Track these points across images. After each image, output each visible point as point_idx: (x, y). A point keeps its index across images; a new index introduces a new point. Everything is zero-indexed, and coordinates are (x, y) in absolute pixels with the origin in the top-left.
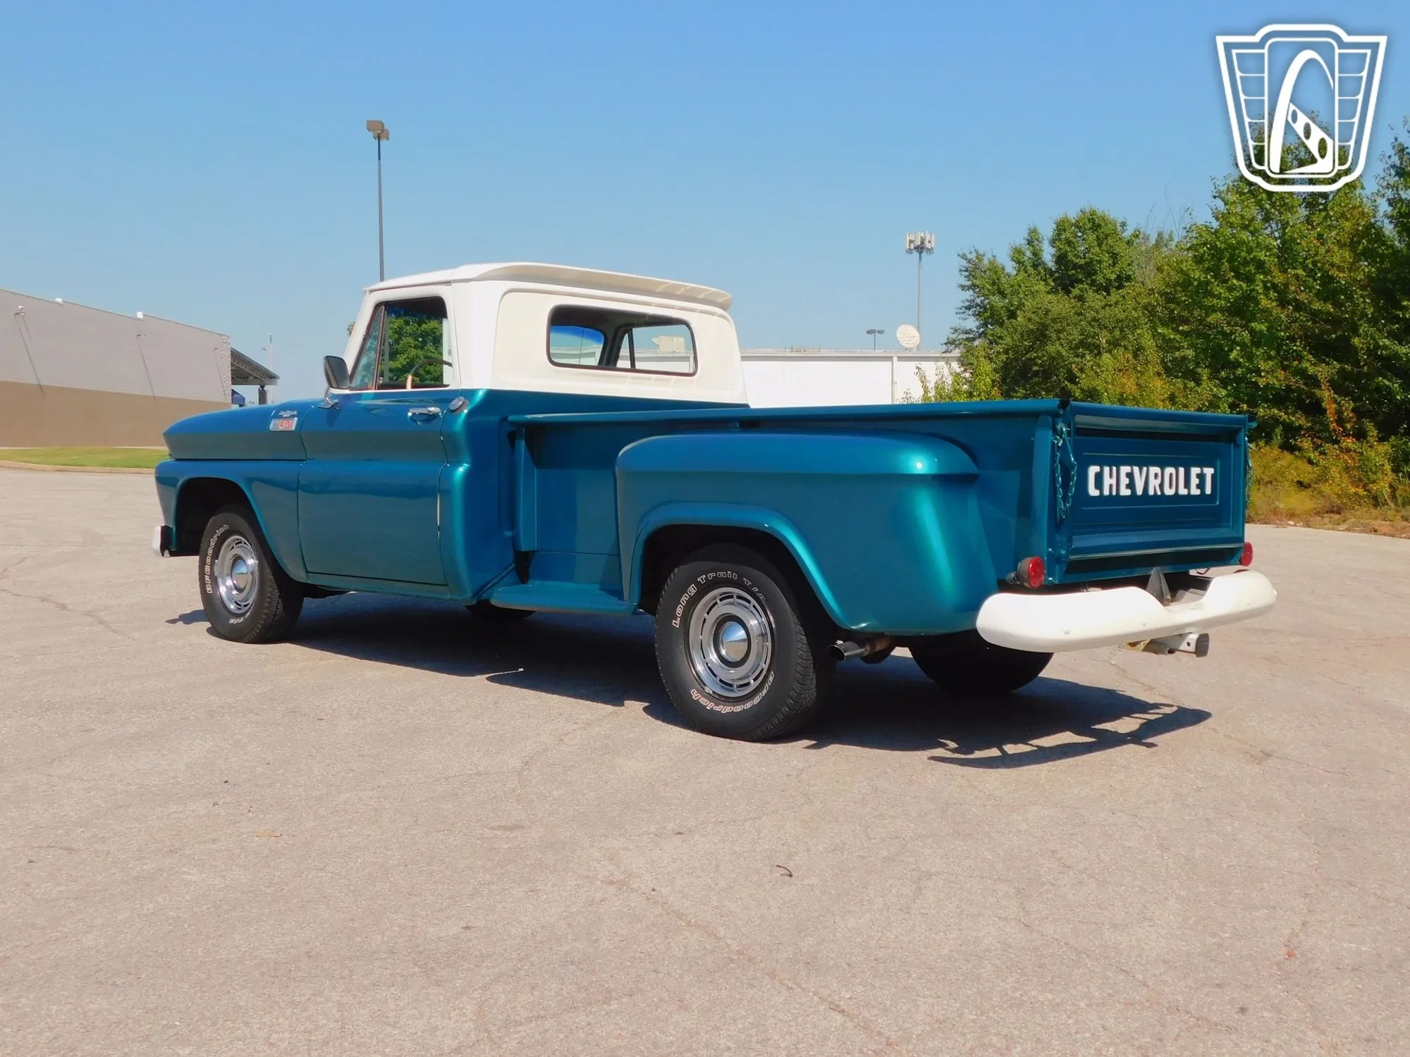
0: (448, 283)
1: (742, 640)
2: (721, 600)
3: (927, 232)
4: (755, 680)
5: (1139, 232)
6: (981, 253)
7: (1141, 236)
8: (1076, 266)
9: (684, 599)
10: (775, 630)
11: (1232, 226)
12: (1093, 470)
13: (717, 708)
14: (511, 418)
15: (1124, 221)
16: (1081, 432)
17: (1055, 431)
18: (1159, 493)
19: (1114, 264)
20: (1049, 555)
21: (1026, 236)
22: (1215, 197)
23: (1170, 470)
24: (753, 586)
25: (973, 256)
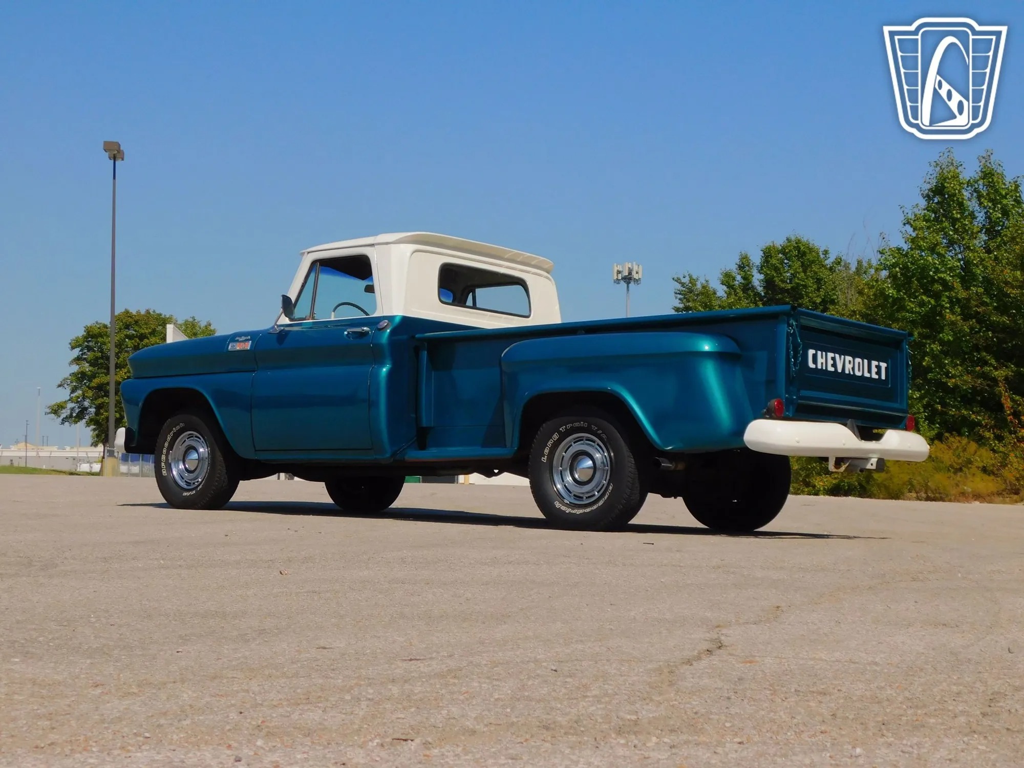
0: (372, 245)
1: (589, 468)
2: (574, 443)
3: (634, 263)
4: (598, 492)
5: (841, 259)
6: (694, 277)
7: (842, 264)
8: (783, 291)
9: (550, 443)
10: (613, 457)
11: (920, 248)
12: (811, 352)
13: (573, 512)
14: (417, 336)
15: (827, 249)
16: (803, 328)
17: (789, 325)
18: (852, 373)
19: (818, 289)
20: (787, 398)
21: (738, 261)
22: (904, 224)
23: (858, 360)
24: (598, 430)
25: (686, 280)
